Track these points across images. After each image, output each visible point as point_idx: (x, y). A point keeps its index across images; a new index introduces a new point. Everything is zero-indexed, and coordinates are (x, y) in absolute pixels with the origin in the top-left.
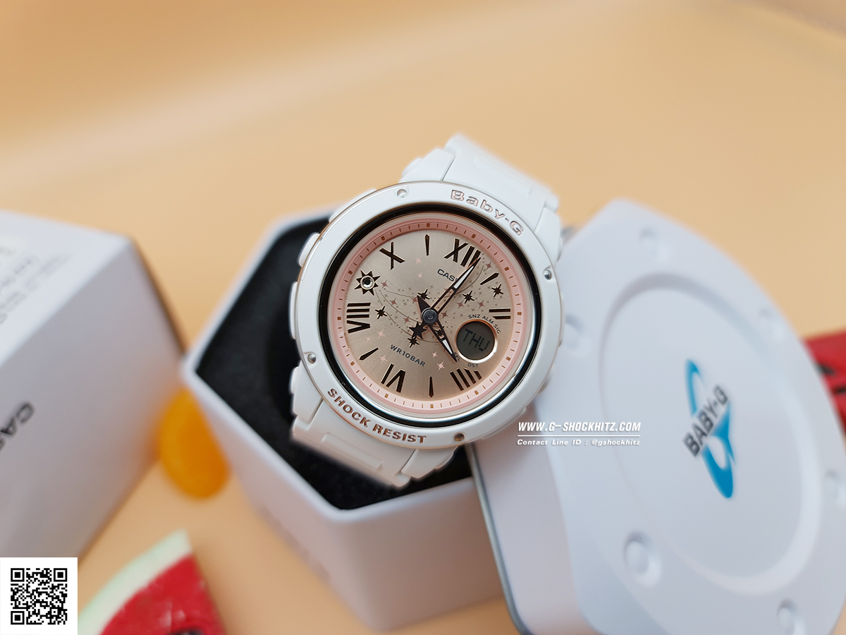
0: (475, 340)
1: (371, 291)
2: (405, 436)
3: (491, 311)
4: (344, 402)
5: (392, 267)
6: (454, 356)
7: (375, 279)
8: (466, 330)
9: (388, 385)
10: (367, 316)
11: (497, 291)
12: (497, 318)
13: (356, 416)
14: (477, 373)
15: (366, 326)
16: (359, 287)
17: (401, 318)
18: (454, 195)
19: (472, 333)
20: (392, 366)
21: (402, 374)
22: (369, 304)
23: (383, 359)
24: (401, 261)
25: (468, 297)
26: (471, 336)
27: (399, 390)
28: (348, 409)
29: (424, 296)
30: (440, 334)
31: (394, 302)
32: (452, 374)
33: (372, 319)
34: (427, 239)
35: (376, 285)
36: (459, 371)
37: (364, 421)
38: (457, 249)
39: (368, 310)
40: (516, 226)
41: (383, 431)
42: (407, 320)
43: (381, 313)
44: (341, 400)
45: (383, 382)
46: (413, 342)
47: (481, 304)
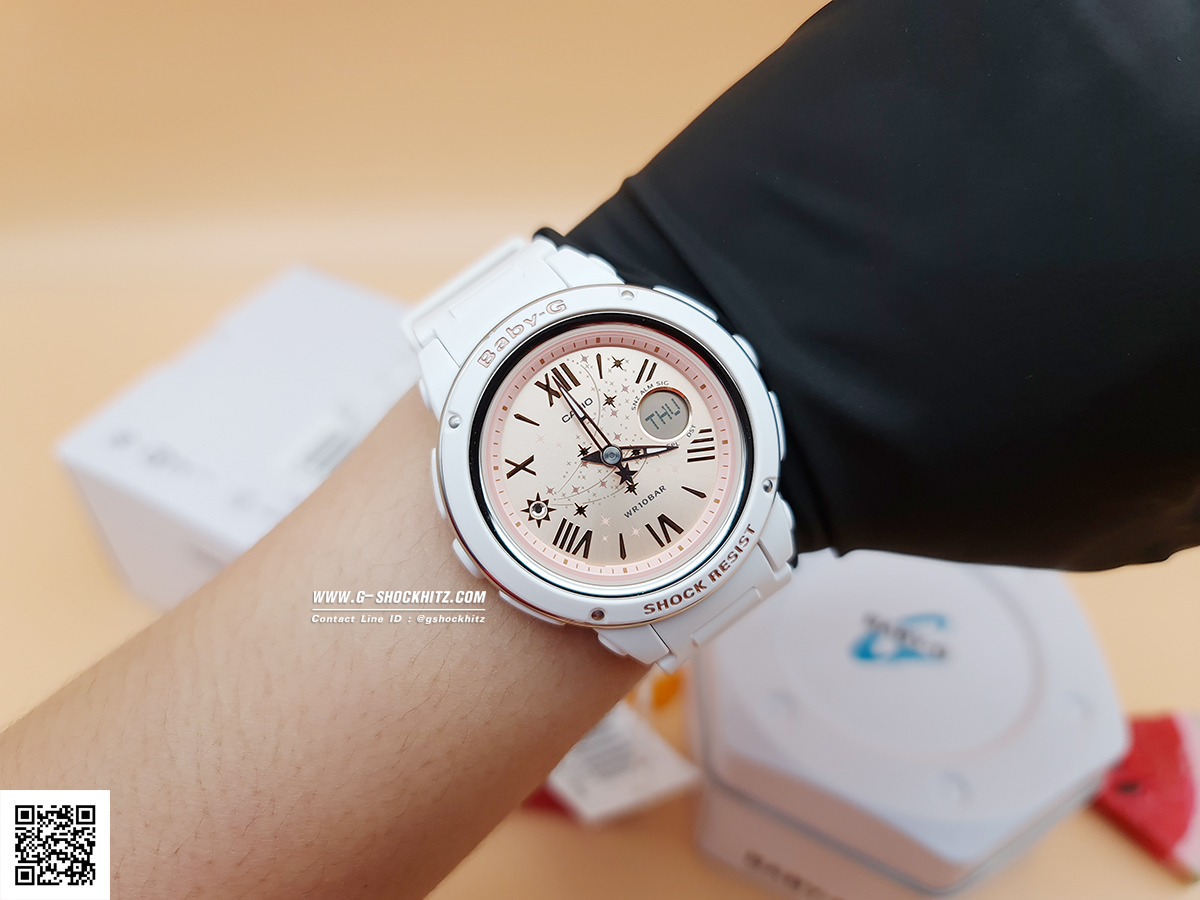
0: (663, 415)
1: (550, 510)
2: (737, 548)
3: (638, 382)
4: (665, 601)
5: (534, 473)
6: (670, 448)
7: (538, 499)
8: (647, 420)
9: (669, 541)
10: (577, 528)
11: (618, 364)
12: (649, 378)
13: (689, 593)
14: (701, 432)
15: (588, 535)
16: (539, 522)
17: (599, 489)
18: (484, 363)
19: (653, 415)
20: (648, 526)
21: (663, 520)
22: (564, 521)
23: (636, 532)
24: (531, 460)
25: (610, 401)
26: (656, 418)
27: (679, 530)
28: (676, 599)
29: (584, 451)
30: (639, 453)
31: (576, 490)
32: (689, 460)
33: (583, 524)
34: (518, 417)
35: (546, 502)
36: (689, 451)
37: (699, 586)
38: (547, 388)
39: (571, 525)
40: (554, 307)
41: (720, 571)
42: (603, 484)
43: (581, 510)
44: (662, 602)
45: (662, 545)
46: (632, 489)
47: (625, 389)
